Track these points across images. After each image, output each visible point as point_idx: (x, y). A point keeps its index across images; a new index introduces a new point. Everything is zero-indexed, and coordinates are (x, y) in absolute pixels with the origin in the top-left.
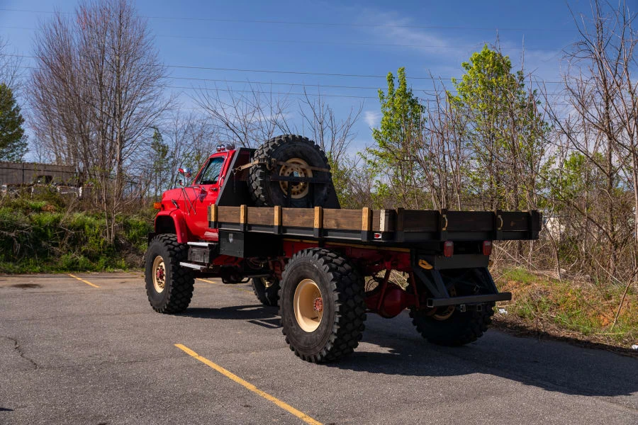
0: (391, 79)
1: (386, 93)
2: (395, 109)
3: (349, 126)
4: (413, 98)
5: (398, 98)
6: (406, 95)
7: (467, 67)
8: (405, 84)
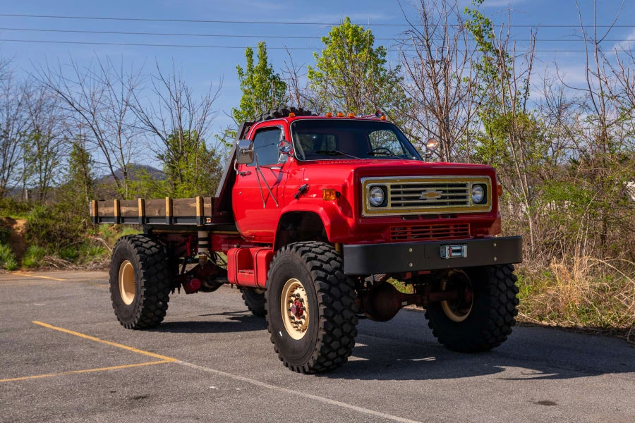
0: (250, 54)
1: (245, 69)
2: (254, 87)
3: (208, 104)
4: (274, 74)
5: (256, 75)
6: (265, 71)
7: (326, 41)
8: (265, 60)
